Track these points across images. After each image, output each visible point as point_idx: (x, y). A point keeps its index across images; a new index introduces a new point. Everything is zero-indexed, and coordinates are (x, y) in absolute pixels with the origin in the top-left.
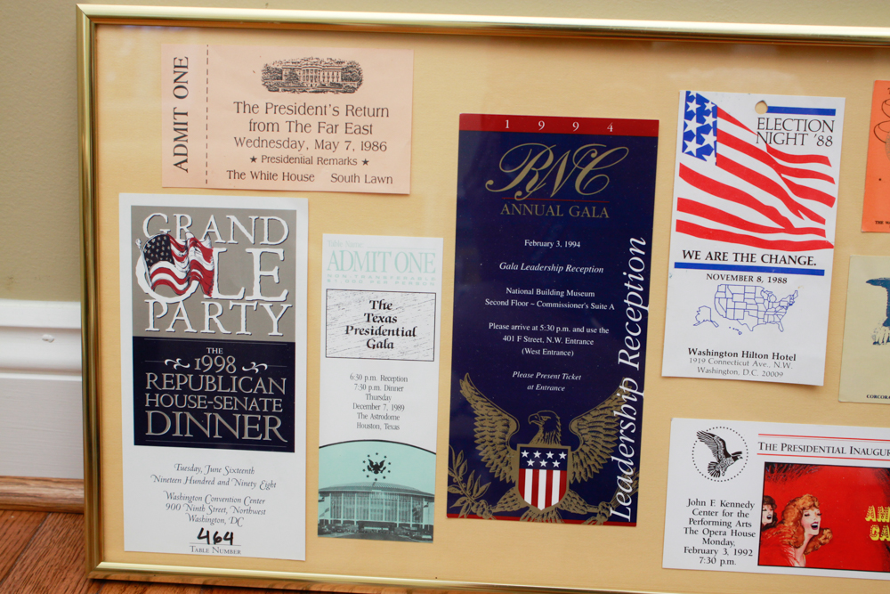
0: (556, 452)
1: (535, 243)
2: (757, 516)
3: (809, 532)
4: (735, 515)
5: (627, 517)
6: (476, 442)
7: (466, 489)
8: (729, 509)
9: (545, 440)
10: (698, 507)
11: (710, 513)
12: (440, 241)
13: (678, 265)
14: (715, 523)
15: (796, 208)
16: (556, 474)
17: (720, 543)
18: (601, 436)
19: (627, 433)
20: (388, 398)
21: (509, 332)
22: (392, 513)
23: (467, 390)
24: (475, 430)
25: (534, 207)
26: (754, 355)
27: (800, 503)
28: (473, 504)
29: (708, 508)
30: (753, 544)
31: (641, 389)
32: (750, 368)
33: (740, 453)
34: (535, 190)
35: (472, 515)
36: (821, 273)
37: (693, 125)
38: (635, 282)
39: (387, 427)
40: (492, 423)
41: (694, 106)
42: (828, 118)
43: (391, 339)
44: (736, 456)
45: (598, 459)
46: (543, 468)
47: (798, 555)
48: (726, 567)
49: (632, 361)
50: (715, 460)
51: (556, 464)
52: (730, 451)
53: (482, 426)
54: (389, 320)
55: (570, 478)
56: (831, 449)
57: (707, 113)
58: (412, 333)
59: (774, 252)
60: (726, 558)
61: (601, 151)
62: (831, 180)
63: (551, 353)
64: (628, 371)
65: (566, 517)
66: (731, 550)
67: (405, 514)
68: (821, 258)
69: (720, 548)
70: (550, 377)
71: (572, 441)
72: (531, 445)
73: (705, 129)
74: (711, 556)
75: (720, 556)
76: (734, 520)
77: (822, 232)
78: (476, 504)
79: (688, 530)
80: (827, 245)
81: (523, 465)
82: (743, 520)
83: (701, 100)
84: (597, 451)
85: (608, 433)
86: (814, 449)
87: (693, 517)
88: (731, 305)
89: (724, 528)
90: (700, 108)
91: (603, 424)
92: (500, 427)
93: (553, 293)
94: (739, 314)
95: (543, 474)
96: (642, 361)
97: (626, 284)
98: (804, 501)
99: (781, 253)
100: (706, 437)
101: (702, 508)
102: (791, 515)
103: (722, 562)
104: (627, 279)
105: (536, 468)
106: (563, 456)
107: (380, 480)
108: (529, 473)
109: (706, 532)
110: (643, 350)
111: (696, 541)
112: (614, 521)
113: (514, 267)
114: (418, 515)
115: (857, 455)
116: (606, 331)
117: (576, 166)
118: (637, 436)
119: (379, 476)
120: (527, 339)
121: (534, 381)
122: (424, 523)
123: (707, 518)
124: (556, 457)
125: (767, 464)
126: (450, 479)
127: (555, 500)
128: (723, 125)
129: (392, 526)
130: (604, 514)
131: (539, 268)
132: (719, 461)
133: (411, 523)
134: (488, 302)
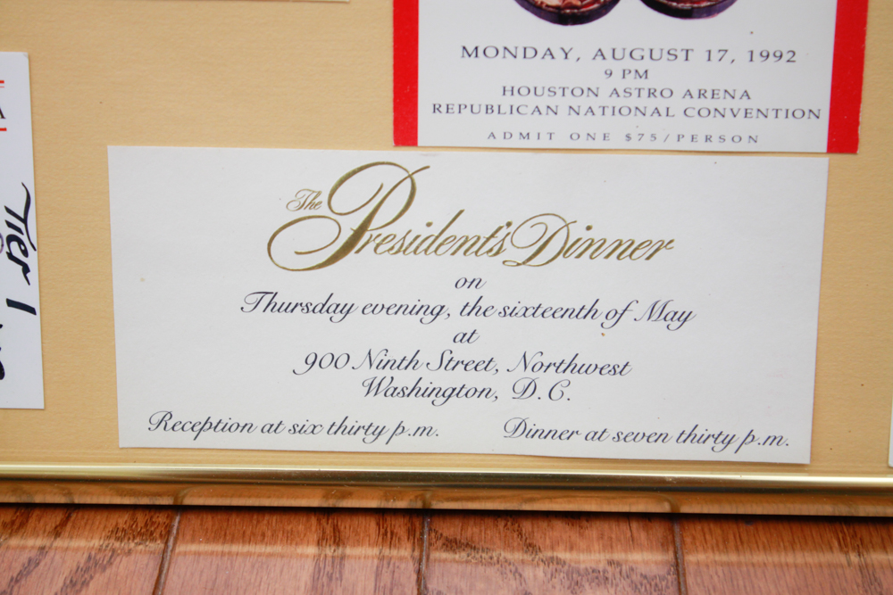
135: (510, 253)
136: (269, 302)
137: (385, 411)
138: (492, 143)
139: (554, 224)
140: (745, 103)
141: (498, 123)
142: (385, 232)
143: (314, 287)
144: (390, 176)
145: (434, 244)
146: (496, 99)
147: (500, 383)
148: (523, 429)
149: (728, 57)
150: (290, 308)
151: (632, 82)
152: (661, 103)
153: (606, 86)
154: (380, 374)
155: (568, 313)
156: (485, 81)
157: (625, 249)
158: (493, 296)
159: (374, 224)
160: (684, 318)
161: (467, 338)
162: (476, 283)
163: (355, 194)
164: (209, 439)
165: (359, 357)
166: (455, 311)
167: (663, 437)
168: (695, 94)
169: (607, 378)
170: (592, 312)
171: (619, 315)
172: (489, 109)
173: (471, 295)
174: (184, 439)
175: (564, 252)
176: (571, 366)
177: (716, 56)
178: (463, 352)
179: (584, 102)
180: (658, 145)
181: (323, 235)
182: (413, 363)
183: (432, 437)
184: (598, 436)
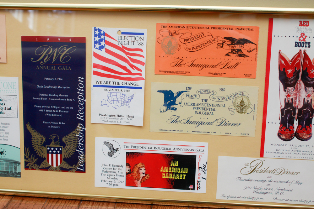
0: (58, 148)
1: (48, 79)
2: (125, 170)
3: (142, 175)
4: (117, 169)
5: (83, 170)
6: (33, 145)
7: (30, 160)
8: (115, 168)
9: (55, 144)
10: (105, 167)
11: (109, 169)
12: (17, 78)
13: (94, 86)
14: (111, 172)
15: (132, 66)
16: (59, 155)
17: (113, 179)
18: (72, 143)
19: (81, 142)
20: (4, 130)
21: (41, 108)
22: (7, 168)
23: (29, 128)
24: (32, 141)
25: (47, 67)
26: (121, 116)
27: (138, 165)
28: (33, 165)
29: (108, 167)
30: (124, 179)
31: (85, 127)
32: (120, 120)
33: (118, 149)
34: (47, 61)
35: (33, 169)
36: (141, 88)
37: (97, 39)
38: (81, 92)
39: (4, 140)
40: (38, 138)
41: (97, 32)
42: (142, 36)
43: (4, 111)
44: (117, 150)
45: (72, 150)
46: (54, 153)
47: (139, 183)
48: (115, 187)
49: (81, 118)
50: (110, 151)
51: (59, 152)
52: (115, 148)
53: (34, 139)
54: (3, 104)
55: (63, 157)
56: (148, 148)
57: (102, 35)
58: (10, 109)
59: (126, 81)
60: (115, 184)
61: (67, 48)
62: (143, 57)
63: (55, 115)
64: (80, 121)
65: (63, 170)
66: (117, 181)
67: (11, 168)
68: (141, 83)
69: (113, 180)
70: (55, 123)
71: (63, 144)
72: (50, 146)
73: (101, 40)
74: (110, 183)
75: (113, 183)
76: (117, 171)
77: (140, 74)
78: (34, 165)
79: (102, 174)
80: (143, 79)
81: (48, 152)
82: (120, 171)
83: (100, 30)
84: (72, 148)
85: (74, 142)
86: (142, 147)
87: (103, 170)
88: (112, 99)
89: (114, 174)
90: (99, 33)
91: (73, 139)
92: (40, 140)
93: (54, 95)
94: (115, 102)
95: (54, 155)
96: (84, 118)
97: (78, 92)
98: (140, 165)
99: (128, 82)
100: (107, 143)
101: (106, 167)
102: (136, 170)
103: (114, 185)
104: (78, 91)
105: (52, 153)
106: (60, 149)
107: (3, 157)
108: (50, 155)
109: (108, 175)
110: (84, 114)
111: (105, 178)
112: (78, 171)
113: (41, 87)
114: (16, 169)
115: (156, 150)
116: (72, 108)
117: (60, 53)
118: (84, 143)
119: (2, 156)
120: (47, 111)
121: (50, 125)
122: (18, 171)
123: (108, 170)
124: (58, 150)
125: (127, 153)
126: (25, 157)
127: (59, 164)
128: (107, 39)
129: (8, 172)
130: (75, 169)
131: (49, 87)
132: (111, 151)
133: (14, 171)
134: (34, 98)
135: (276, 173)
136: (240, 179)
137: (256, 195)
138: (274, 157)
139: (283, 169)
140: (311, 153)
141: (275, 155)
142: (258, 169)
143: (247, 177)
144: (259, 162)
145: (265, 171)
146: (275, 151)
147: (273, 192)
148: (276, 199)
149: (309, 146)
150: (243, 180)
151: (295, 149)
152: (299, 153)
153: (291, 150)
154: (256, 190)
155: (284, 182)
156: (274, 148)
157: (293, 173)
158: (273, 179)
159: (256, 168)
160: (301, 183)
161: (269, 185)
162: (271, 177)
163: (254, 164)
164: (230, 199)
165: (253, 187)
166: (267, 181)
167: (297, 201)
168: (304, 151)
169: (289, 192)
170: (287, 182)
171: (291, 183)
172: (274, 153)
173: (270, 179)
174: (226, 198)
175: (284, 173)
176: (284, 190)
177: (307, 146)
178: (268, 187)
179: (288, 152)
180: (298, 158)
181: (249, 170)
182: (261, 189)
183: (263, 200)
184: (287, 200)
